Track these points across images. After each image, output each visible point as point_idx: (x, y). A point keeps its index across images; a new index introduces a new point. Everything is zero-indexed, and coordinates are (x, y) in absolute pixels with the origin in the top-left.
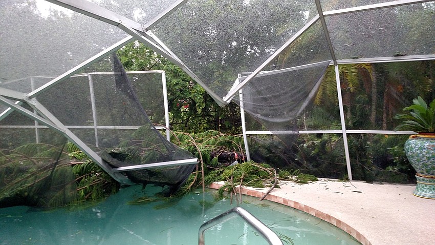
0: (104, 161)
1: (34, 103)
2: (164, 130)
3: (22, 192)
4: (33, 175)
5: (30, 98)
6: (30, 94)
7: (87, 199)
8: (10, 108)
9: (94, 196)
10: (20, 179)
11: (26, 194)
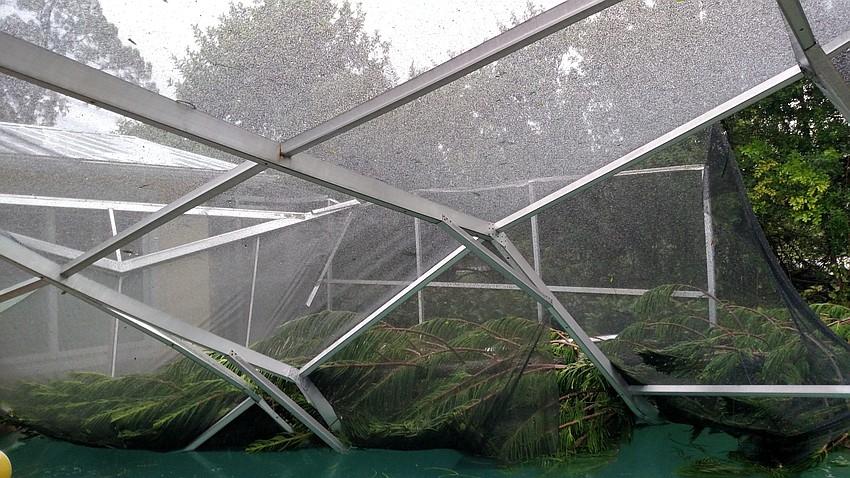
0: (615, 367)
1: (502, 240)
2: (705, 301)
3: (456, 421)
4: (465, 386)
5: (498, 231)
6: (499, 225)
7: (579, 449)
8: (463, 247)
9: (592, 443)
10: (444, 392)
11: (463, 426)
